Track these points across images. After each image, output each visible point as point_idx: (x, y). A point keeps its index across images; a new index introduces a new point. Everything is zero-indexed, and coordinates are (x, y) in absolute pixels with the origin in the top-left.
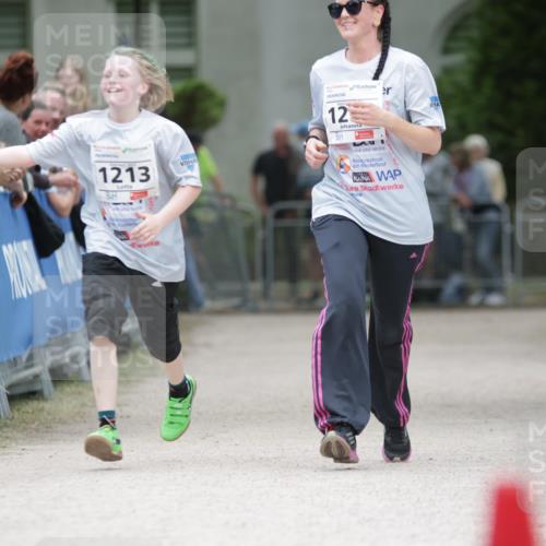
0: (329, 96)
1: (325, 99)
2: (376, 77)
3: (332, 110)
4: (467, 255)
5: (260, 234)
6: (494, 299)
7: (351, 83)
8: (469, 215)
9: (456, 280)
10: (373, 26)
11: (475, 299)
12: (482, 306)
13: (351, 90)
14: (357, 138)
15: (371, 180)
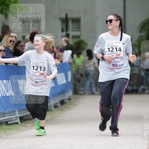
1: (106, 45)
3: (109, 49)
10: (117, 26)
13: (115, 43)
14: (116, 56)
15: (117, 66)
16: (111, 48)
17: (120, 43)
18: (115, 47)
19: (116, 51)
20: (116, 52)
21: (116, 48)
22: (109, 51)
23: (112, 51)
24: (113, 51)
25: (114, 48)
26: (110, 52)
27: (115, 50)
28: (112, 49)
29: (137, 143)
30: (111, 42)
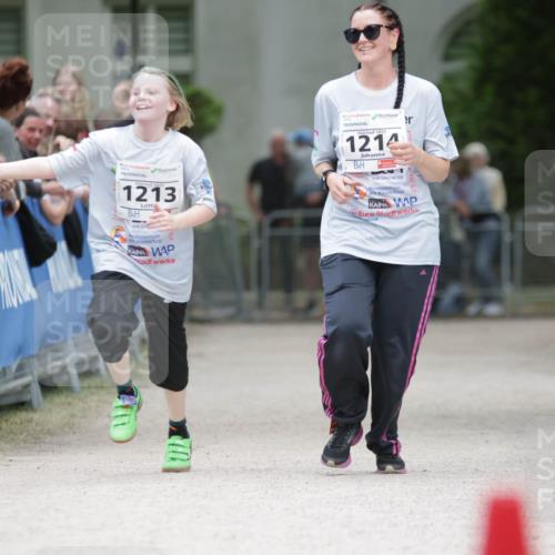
0: (346, 125)
1: (342, 128)
2: (397, 105)
3: (351, 139)
4: (465, 265)
5: (255, 243)
6: (493, 309)
7: (373, 113)
8: (468, 224)
9: (454, 290)
11: (472, 309)
12: (480, 316)
13: (373, 118)
14: (380, 166)
15: (389, 206)
16: (360, 137)
17: (396, 115)
18: (376, 135)
19: (381, 148)
20: (381, 152)
21: (380, 138)
22: (353, 150)
23: (362, 149)
24: (369, 150)
25: (372, 137)
26: (358, 154)
27: (373, 145)
28: (363, 141)
29: (432, 524)
30: (358, 116)
